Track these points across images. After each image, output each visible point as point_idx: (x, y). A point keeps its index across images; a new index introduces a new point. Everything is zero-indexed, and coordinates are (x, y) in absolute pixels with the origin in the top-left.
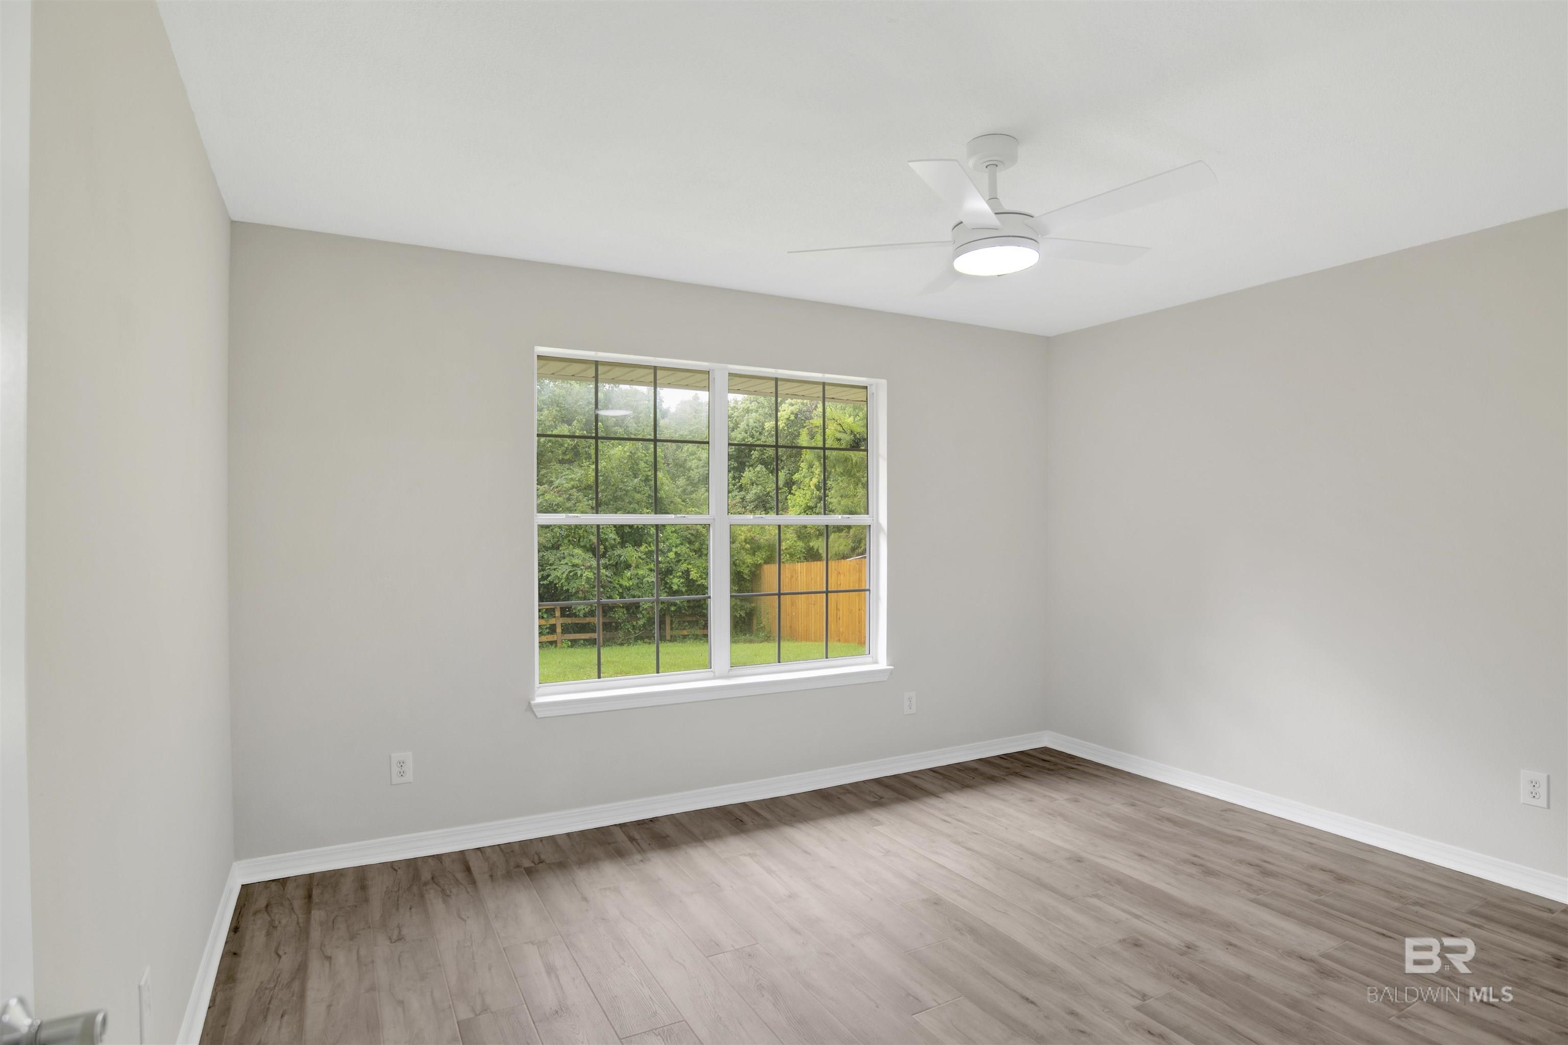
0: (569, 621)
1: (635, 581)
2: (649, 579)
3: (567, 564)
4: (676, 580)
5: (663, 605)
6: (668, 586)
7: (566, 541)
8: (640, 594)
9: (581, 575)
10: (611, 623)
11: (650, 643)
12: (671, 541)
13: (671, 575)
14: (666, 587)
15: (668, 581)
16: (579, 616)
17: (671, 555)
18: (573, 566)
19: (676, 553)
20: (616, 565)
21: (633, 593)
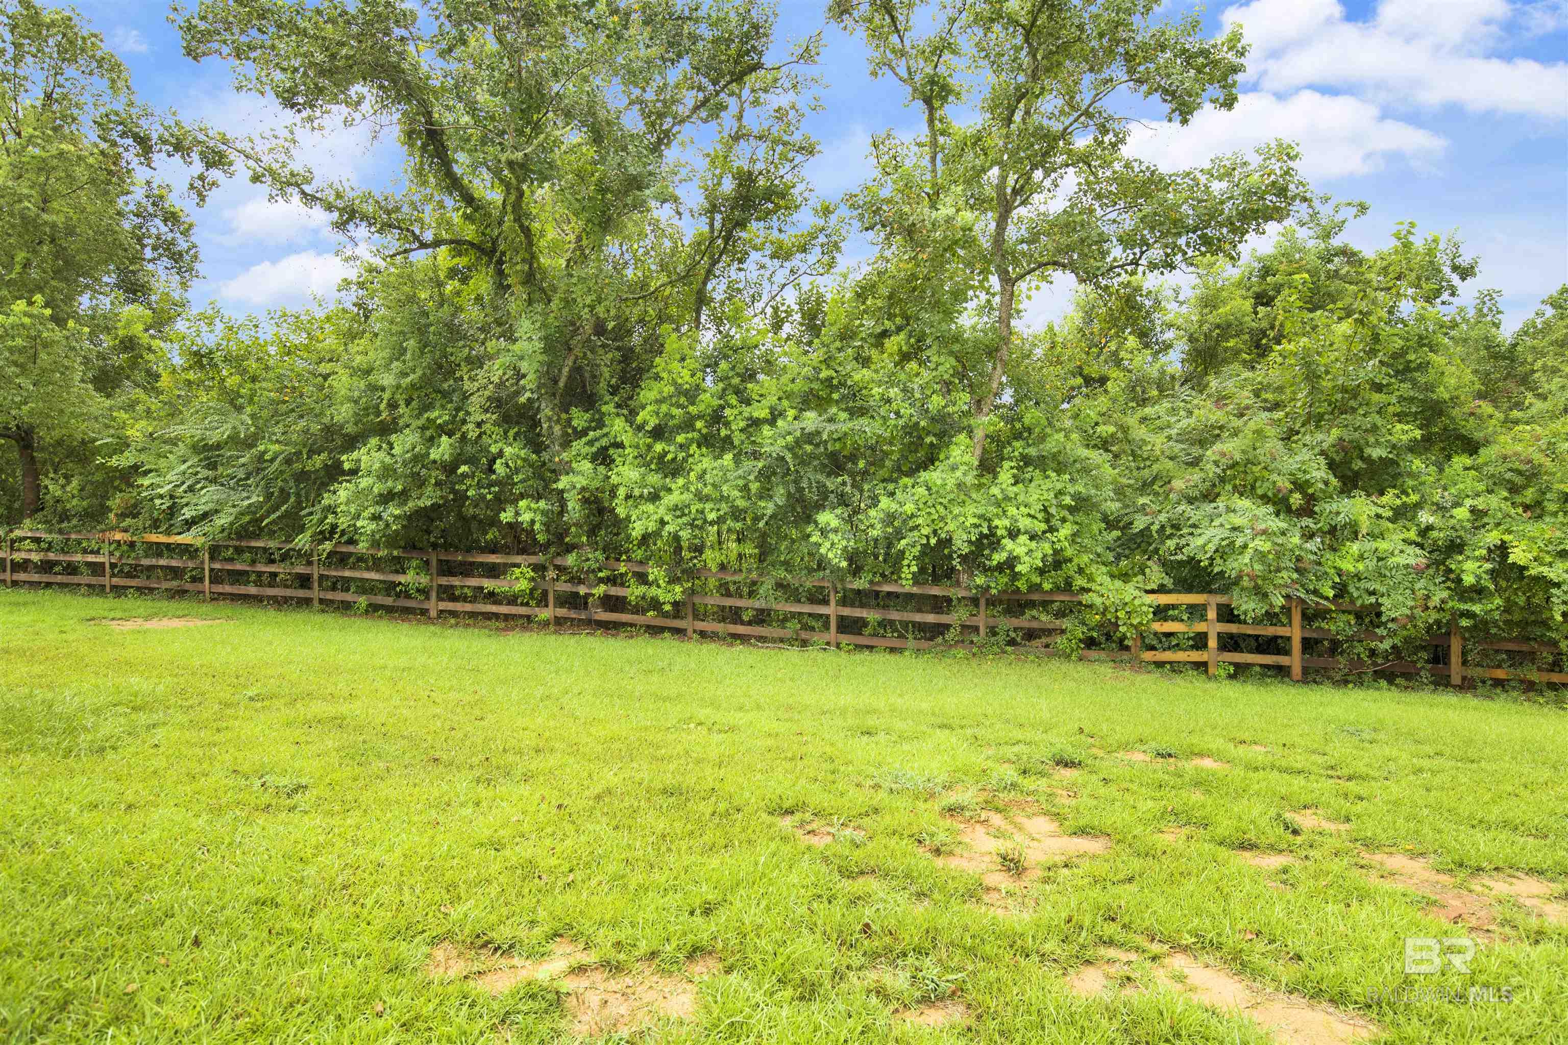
0: (1233, 628)
1: (1372, 564)
2: (1400, 560)
3: (1222, 525)
4: (1470, 566)
5: (1442, 614)
6: (1452, 576)
7: (1229, 487)
8: (1383, 589)
9: (1245, 546)
10: (1317, 642)
11: (1406, 688)
12: (1462, 486)
13: (1461, 553)
14: (1448, 579)
15: (1453, 567)
16: (1245, 622)
17: (1462, 513)
18: (1234, 529)
19: (1473, 511)
20: (1333, 530)
21: (1368, 585)
